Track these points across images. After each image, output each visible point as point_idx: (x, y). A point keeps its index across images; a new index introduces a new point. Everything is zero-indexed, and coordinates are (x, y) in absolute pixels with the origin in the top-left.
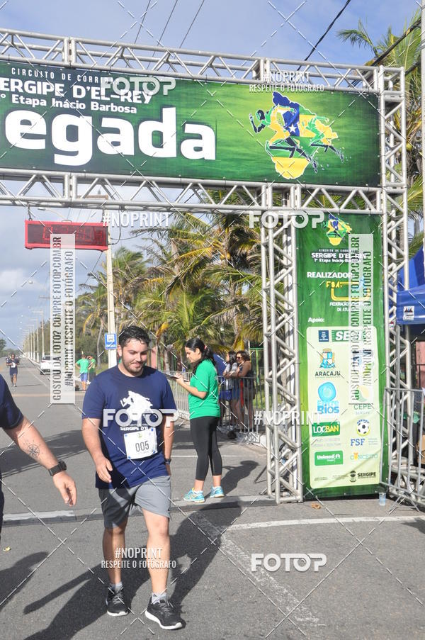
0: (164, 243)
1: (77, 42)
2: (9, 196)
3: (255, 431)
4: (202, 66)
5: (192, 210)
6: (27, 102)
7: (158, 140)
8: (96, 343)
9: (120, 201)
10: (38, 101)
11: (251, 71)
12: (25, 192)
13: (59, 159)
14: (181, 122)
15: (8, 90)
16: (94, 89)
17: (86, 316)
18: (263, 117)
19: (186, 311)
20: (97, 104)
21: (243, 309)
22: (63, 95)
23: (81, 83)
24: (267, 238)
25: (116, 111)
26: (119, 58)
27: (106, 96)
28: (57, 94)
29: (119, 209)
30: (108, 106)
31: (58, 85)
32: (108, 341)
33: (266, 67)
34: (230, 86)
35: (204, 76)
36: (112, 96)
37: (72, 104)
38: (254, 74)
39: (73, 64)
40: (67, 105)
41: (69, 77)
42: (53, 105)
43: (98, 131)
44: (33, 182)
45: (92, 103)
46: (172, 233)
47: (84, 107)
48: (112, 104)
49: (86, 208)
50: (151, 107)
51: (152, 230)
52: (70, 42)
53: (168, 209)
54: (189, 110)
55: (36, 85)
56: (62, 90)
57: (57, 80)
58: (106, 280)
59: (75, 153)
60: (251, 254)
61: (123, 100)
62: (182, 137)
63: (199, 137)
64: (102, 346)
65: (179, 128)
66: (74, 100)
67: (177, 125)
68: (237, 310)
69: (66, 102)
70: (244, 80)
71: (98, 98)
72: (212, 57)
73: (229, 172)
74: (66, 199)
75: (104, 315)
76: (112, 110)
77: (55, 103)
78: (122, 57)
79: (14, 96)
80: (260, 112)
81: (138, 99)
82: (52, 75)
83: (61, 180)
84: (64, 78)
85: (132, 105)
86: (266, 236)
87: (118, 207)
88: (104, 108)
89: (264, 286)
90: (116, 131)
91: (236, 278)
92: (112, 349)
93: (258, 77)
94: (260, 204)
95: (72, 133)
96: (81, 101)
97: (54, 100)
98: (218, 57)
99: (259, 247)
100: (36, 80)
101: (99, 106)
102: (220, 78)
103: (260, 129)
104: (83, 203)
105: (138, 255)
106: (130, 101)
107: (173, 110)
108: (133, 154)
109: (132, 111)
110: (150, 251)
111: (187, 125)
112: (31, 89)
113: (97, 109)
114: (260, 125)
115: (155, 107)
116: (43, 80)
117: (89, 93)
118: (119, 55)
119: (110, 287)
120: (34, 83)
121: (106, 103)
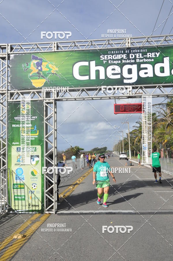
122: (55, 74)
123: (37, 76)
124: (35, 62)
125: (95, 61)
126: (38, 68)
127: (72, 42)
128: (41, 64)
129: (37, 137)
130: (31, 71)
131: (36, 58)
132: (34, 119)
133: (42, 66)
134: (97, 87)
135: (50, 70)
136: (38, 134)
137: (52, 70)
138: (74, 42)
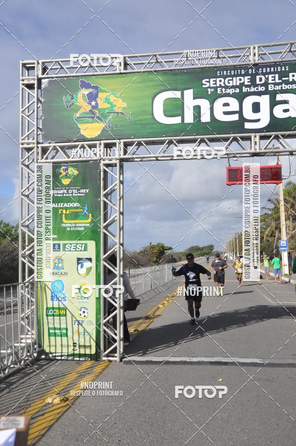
122: (121, 113)
123: (89, 117)
124: (86, 92)
125: (192, 90)
126: (90, 104)
127: (151, 56)
128: (97, 96)
129: (89, 225)
130: (79, 108)
131: (87, 86)
132: (84, 195)
133: (97, 99)
134: (196, 137)
135: (113, 106)
136: (89, 220)
137: (116, 106)
138: (156, 56)
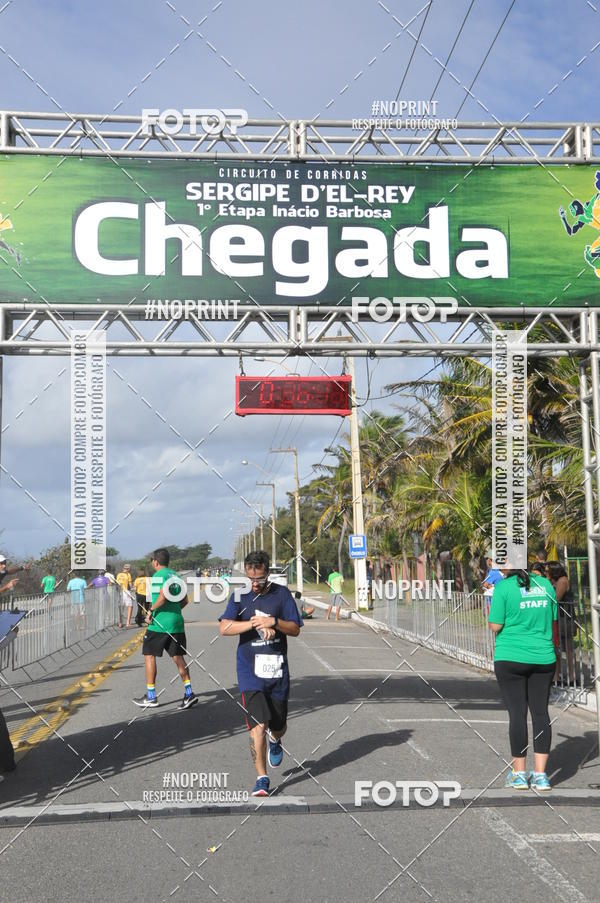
0: (433, 401)
1: (307, 125)
2: (213, 343)
3: (578, 685)
4: (486, 143)
5: (475, 353)
6: (239, 213)
7: (422, 253)
8: (336, 549)
9: (369, 344)
10: (253, 210)
11: (561, 144)
12: (236, 337)
13: (282, 289)
14: (456, 227)
15: (214, 198)
16: (330, 188)
17: (322, 510)
18: (580, 211)
19: (467, 501)
20: (335, 208)
21: (556, 498)
22: (287, 200)
23: (314, 182)
24: (591, 390)
25: (361, 216)
26: (367, 142)
27: (348, 197)
28: (280, 199)
29: (367, 356)
30: (350, 211)
31: (280, 187)
32: (354, 547)
33: (585, 137)
34: (529, 169)
35: (490, 158)
36: (356, 196)
37: (300, 210)
38: (567, 148)
39: (302, 155)
40: (294, 213)
41: (296, 174)
42: (275, 215)
43: (336, 246)
44: (247, 322)
45: (328, 208)
46: (445, 387)
47: (317, 214)
48: (356, 207)
49: (321, 355)
50: (411, 208)
51: (414, 384)
52: (298, 127)
53: (439, 353)
54: (467, 209)
55: (251, 189)
56: (286, 193)
57: (281, 179)
58: (349, 457)
59: (304, 279)
60: (566, 414)
61: (371, 200)
62: (457, 247)
63: (483, 246)
64: (345, 552)
65: (453, 234)
66: (303, 205)
67: (450, 231)
68: (545, 499)
69: (292, 209)
70: (551, 159)
71: (337, 200)
72: (502, 129)
73: (529, 294)
74: (292, 344)
75: (348, 508)
76: (357, 215)
77: (277, 212)
78: (370, 141)
79: (221, 206)
80: (576, 203)
81: (393, 198)
82: (273, 174)
83: (285, 317)
84: (288, 176)
85: (384, 207)
86: (588, 388)
87: (365, 352)
88: (345, 214)
89: (587, 463)
90: (363, 245)
91: (542, 452)
92: (360, 558)
93: (572, 152)
94: (578, 340)
95: (300, 252)
96: (312, 205)
97: (275, 207)
98: (510, 128)
99: (578, 404)
100: (252, 181)
101: (338, 212)
102: (514, 159)
103: (576, 229)
104: (317, 349)
105: (396, 421)
106: (381, 200)
107: (445, 209)
108: (386, 276)
109: (384, 216)
110: (414, 414)
111: (465, 230)
112: (244, 195)
113: (335, 215)
114: (576, 223)
115: (418, 207)
116: (260, 181)
117: (323, 194)
118: (366, 138)
119: (356, 468)
120: (248, 185)
121: (347, 206)
